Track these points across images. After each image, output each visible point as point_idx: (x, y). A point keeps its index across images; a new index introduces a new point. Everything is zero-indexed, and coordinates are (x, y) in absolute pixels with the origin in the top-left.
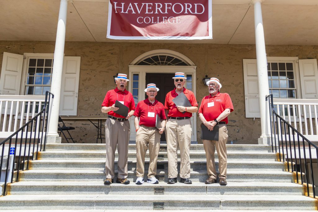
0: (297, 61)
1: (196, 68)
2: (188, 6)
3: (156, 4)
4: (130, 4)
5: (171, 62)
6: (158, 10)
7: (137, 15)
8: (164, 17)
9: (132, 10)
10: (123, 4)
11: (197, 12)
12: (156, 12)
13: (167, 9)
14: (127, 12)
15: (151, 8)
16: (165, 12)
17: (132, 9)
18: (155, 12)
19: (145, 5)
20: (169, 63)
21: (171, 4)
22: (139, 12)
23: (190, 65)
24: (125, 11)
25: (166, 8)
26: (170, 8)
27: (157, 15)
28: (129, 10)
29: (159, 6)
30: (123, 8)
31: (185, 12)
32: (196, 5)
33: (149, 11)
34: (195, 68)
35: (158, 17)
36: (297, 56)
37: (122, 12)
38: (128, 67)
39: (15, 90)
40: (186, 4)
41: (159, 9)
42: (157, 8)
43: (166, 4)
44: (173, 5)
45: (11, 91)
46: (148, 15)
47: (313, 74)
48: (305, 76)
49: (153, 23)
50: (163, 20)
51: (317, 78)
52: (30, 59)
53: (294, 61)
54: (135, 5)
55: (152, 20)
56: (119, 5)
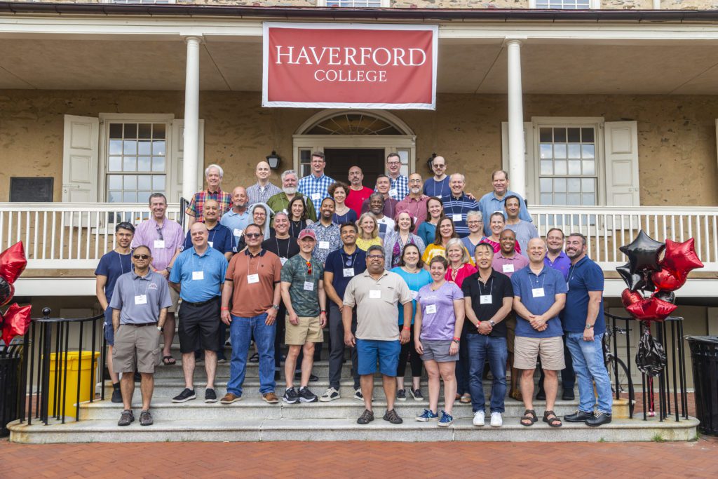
0: (602, 125)
1: (416, 139)
2: (399, 53)
3: (347, 49)
4: (303, 49)
5: (370, 128)
6: (349, 59)
7: (314, 67)
8: (358, 72)
9: (305, 58)
10: (291, 48)
11: (413, 63)
12: (347, 63)
13: (365, 58)
14: (297, 62)
15: (337, 55)
16: (360, 63)
17: (306, 56)
18: (345, 62)
19: (328, 51)
20: (366, 128)
21: (370, 49)
22: (318, 62)
23: (405, 134)
24: (294, 60)
25: (363, 56)
26: (369, 56)
27: (347, 68)
28: (301, 58)
29: (351, 52)
30: (291, 55)
31: (393, 63)
32: (411, 50)
33: (335, 60)
34: (414, 139)
35: (350, 72)
36: (602, 115)
37: (291, 62)
38: (292, 139)
39: (89, 183)
40: (395, 50)
41: (351, 57)
42: (347, 56)
43: (363, 49)
44: (373, 51)
45: (83, 186)
46: (331, 67)
47: (627, 150)
48: (613, 153)
49: (340, 80)
50: (359, 75)
51: (634, 156)
52: (111, 125)
53: (596, 124)
54: (310, 50)
55: (338, 76)
56: (285, 50)
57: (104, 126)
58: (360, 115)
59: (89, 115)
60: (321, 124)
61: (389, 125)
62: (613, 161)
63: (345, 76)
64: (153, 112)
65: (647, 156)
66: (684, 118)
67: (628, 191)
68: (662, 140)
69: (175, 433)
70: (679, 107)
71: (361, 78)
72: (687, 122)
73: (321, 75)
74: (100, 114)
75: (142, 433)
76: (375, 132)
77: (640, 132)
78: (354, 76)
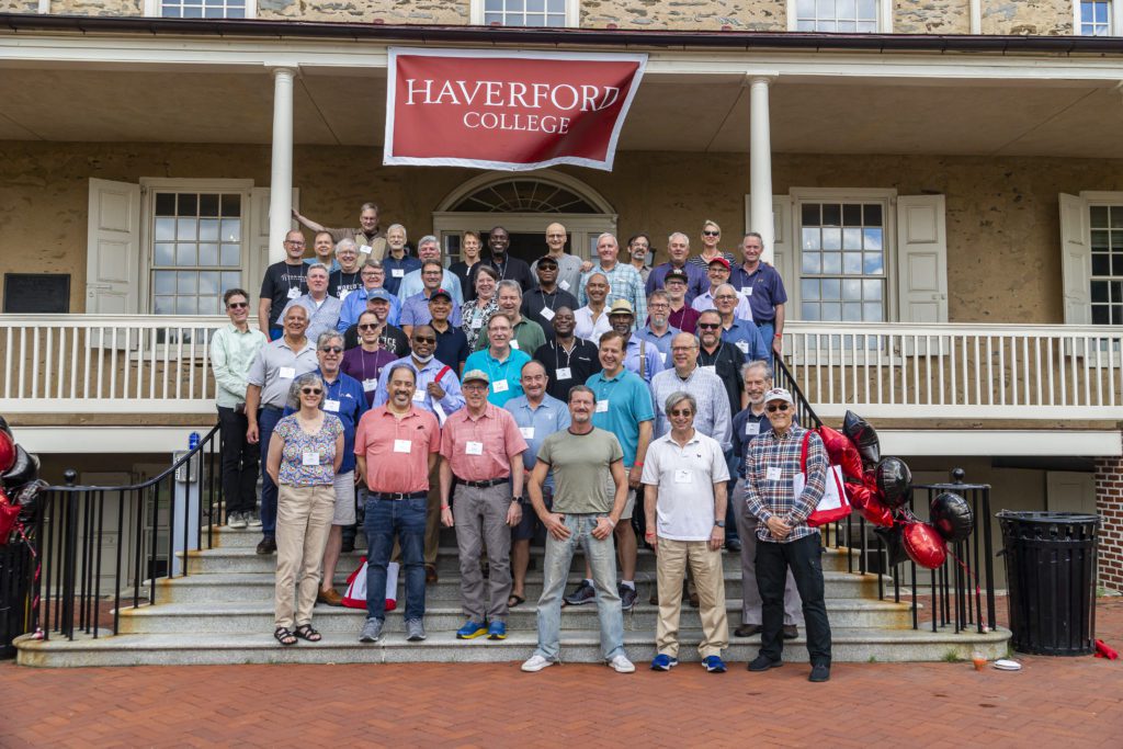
0: (894, 200)
1: (618, 220)
2: (591, 93)
3: (513, 85)
4: (448, 84)
5: (548, 202)
6: (516, 98)
7: (464, 107)
8: (530, 117)
9: (450, 96)
10: (429, 82)
12: (512, 104)
13: (539, 98)
14: (438, 101)
15: (498, 93)
16: (533, 104)
17: (452, 93)
18: (509, 103)
19: (484, 87)
20: (543, 203)
21: (547, 86)
22: (469, 101)
23: (602, 212)
24: (434, 97)
25: (536, 95)
26: (545, 95)
27: (513, 111)
28: (443, 95)
29: (518, 90)
30: (428, 91)
31: (582, 107)
32: (608, 89)
33: (495, 99)
34: (615, 219)
35: (517, 116)
36: (894, 185)
38: (432, 218)
39: (126, 282)
40: (585, 88)
41: (519, 96)
42: (513, 95)
43: (536, 86)
44: (552, 88)
45: (117, 288)
46: (490, 109)
47: (931, 238)
48: (910, 243)
49: (503, 127)
50: (530, 122)
51: (941, 248)
52: (159, 195)
53: (885, 199)
54: (458, 86)
55: (500, 122)
56: (419, 85)
57: (147, 197)
58: (534, 183)
59: (124, 179)
60: (476, 196)
61: (577, 198)
62: (909, 254)
63: (509, 121)
64: (222, 177)
65: (959, 247)
66: (1015, 190)
67: (930, 299)
68: (982, 224)
69: (259, 652)
70: (1008, 175)
71: (533, 126)
72: (1019, 197)
73: (473, 120)
74: (141, 179)
75: (211, 652)
76: (557, 209)
77: (949, 212)
78: (523, 122)
